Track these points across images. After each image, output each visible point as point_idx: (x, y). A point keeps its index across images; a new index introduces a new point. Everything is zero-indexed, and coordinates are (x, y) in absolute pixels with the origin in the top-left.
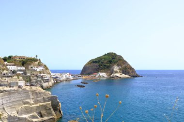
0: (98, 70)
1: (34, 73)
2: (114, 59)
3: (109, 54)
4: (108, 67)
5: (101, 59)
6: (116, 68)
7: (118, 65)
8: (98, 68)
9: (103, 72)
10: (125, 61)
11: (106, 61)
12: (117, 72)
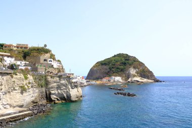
0: (108, 74)
1: (50, 70)
2: (128, 60)
3: (119, 55)
4: (122, 70)
5: (111, 61)
6: (133, 71)
7: (134, 68)
8: (109, 72)
9: (116, 76)
10: (142, 63)
11: (119, 63)
12: (134, 76)
